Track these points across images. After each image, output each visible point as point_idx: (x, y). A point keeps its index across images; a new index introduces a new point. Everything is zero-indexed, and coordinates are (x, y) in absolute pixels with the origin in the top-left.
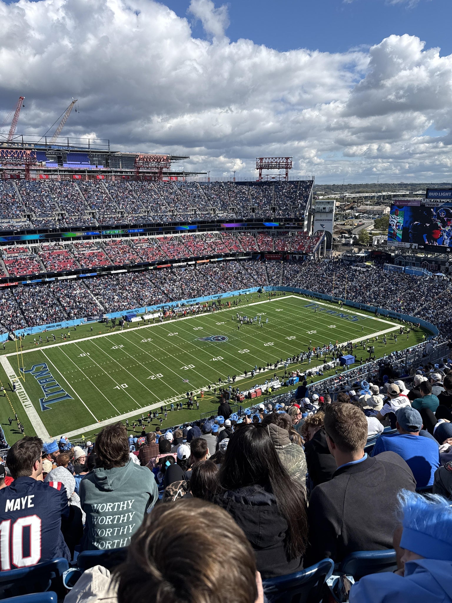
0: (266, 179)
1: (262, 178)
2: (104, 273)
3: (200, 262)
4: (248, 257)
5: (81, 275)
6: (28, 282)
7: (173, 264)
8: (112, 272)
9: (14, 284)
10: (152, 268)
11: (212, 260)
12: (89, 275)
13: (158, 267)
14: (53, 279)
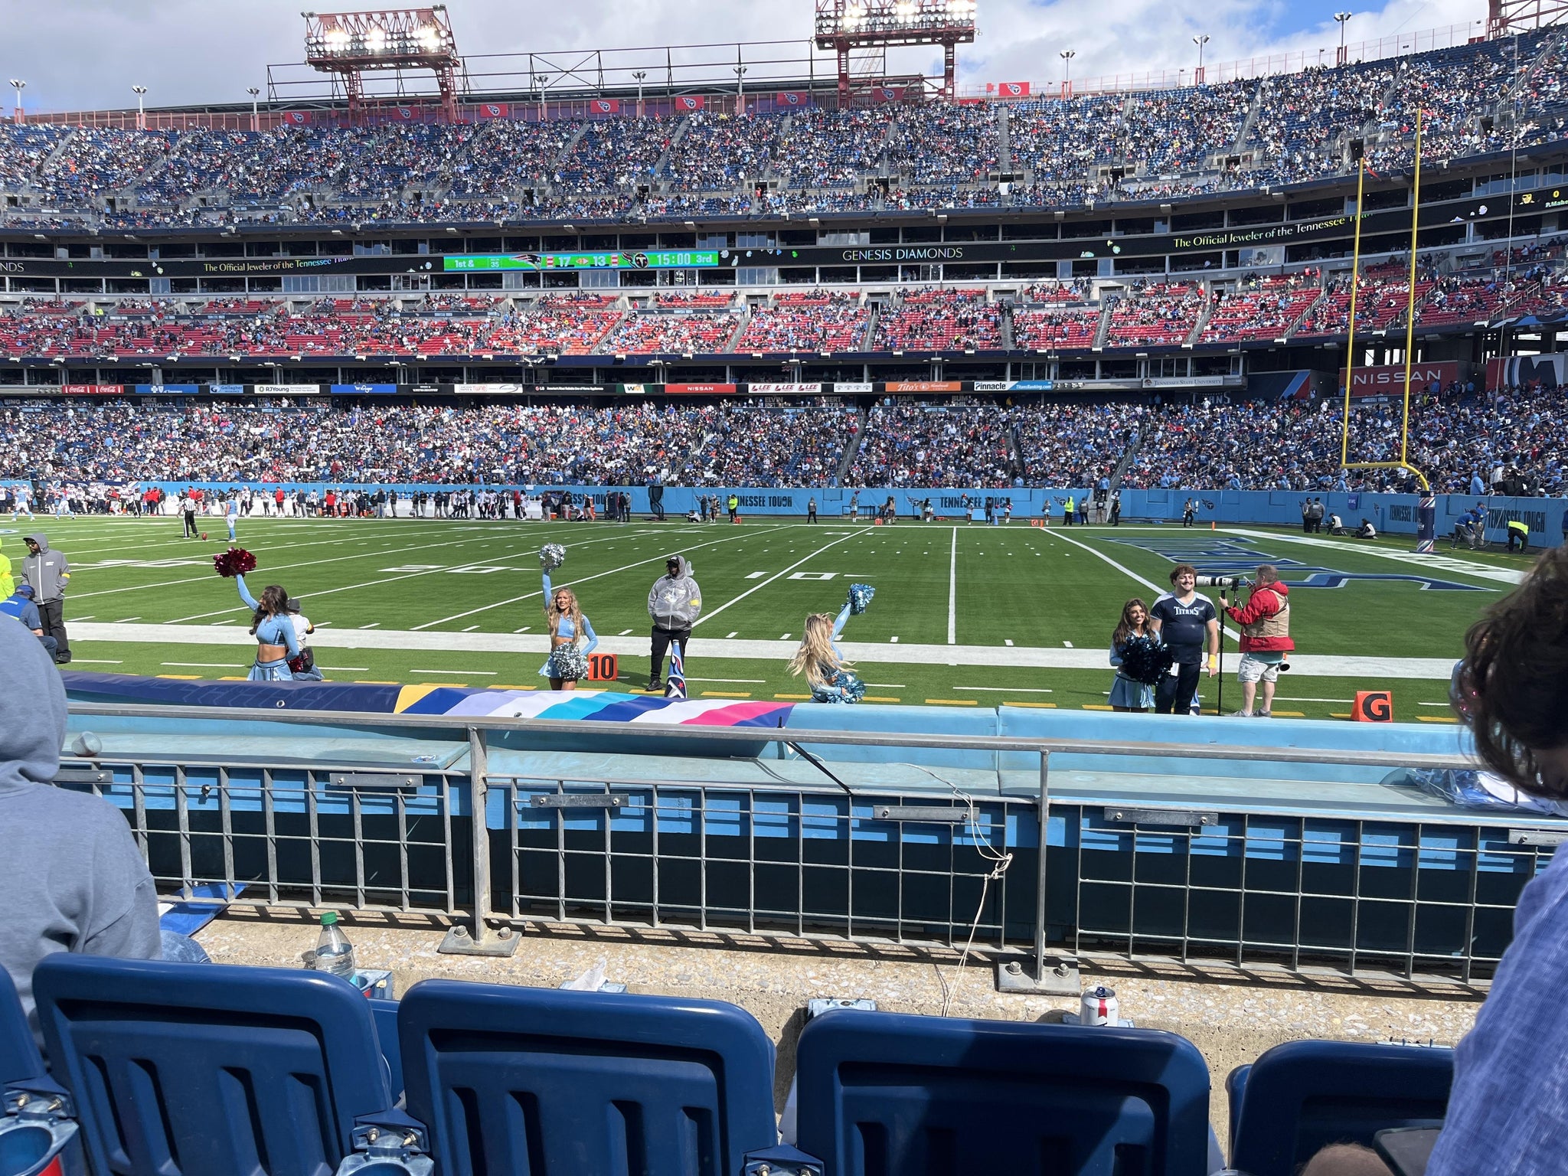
0: (1531, 24)
1: (1505, 22)
2: (425, 389)
3: (905, 386)
4: (1215, 381)
5: (339, 388)
6: (154, 390)
7: (751, 386)
8: (459, 389)
9: (111, 389)
10: (639, 389)
11: (979, 386)
12: (366, 389)
13: (672, 388)
14: (238, 389)
